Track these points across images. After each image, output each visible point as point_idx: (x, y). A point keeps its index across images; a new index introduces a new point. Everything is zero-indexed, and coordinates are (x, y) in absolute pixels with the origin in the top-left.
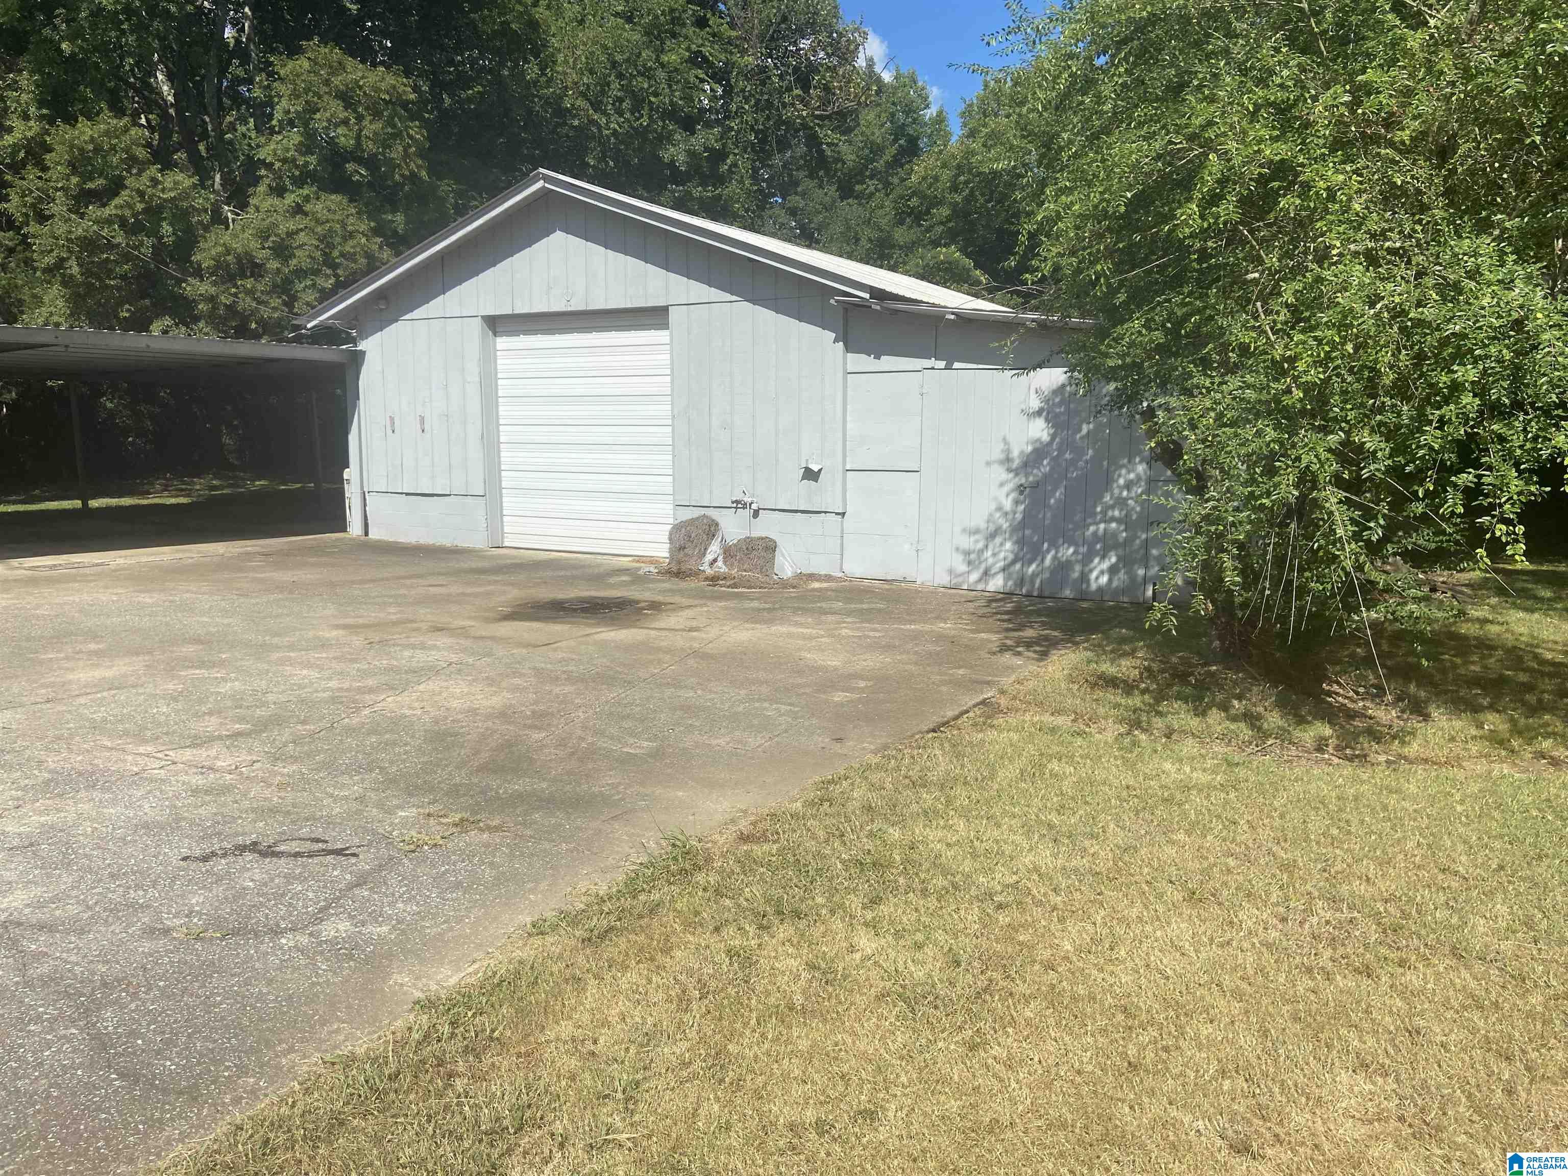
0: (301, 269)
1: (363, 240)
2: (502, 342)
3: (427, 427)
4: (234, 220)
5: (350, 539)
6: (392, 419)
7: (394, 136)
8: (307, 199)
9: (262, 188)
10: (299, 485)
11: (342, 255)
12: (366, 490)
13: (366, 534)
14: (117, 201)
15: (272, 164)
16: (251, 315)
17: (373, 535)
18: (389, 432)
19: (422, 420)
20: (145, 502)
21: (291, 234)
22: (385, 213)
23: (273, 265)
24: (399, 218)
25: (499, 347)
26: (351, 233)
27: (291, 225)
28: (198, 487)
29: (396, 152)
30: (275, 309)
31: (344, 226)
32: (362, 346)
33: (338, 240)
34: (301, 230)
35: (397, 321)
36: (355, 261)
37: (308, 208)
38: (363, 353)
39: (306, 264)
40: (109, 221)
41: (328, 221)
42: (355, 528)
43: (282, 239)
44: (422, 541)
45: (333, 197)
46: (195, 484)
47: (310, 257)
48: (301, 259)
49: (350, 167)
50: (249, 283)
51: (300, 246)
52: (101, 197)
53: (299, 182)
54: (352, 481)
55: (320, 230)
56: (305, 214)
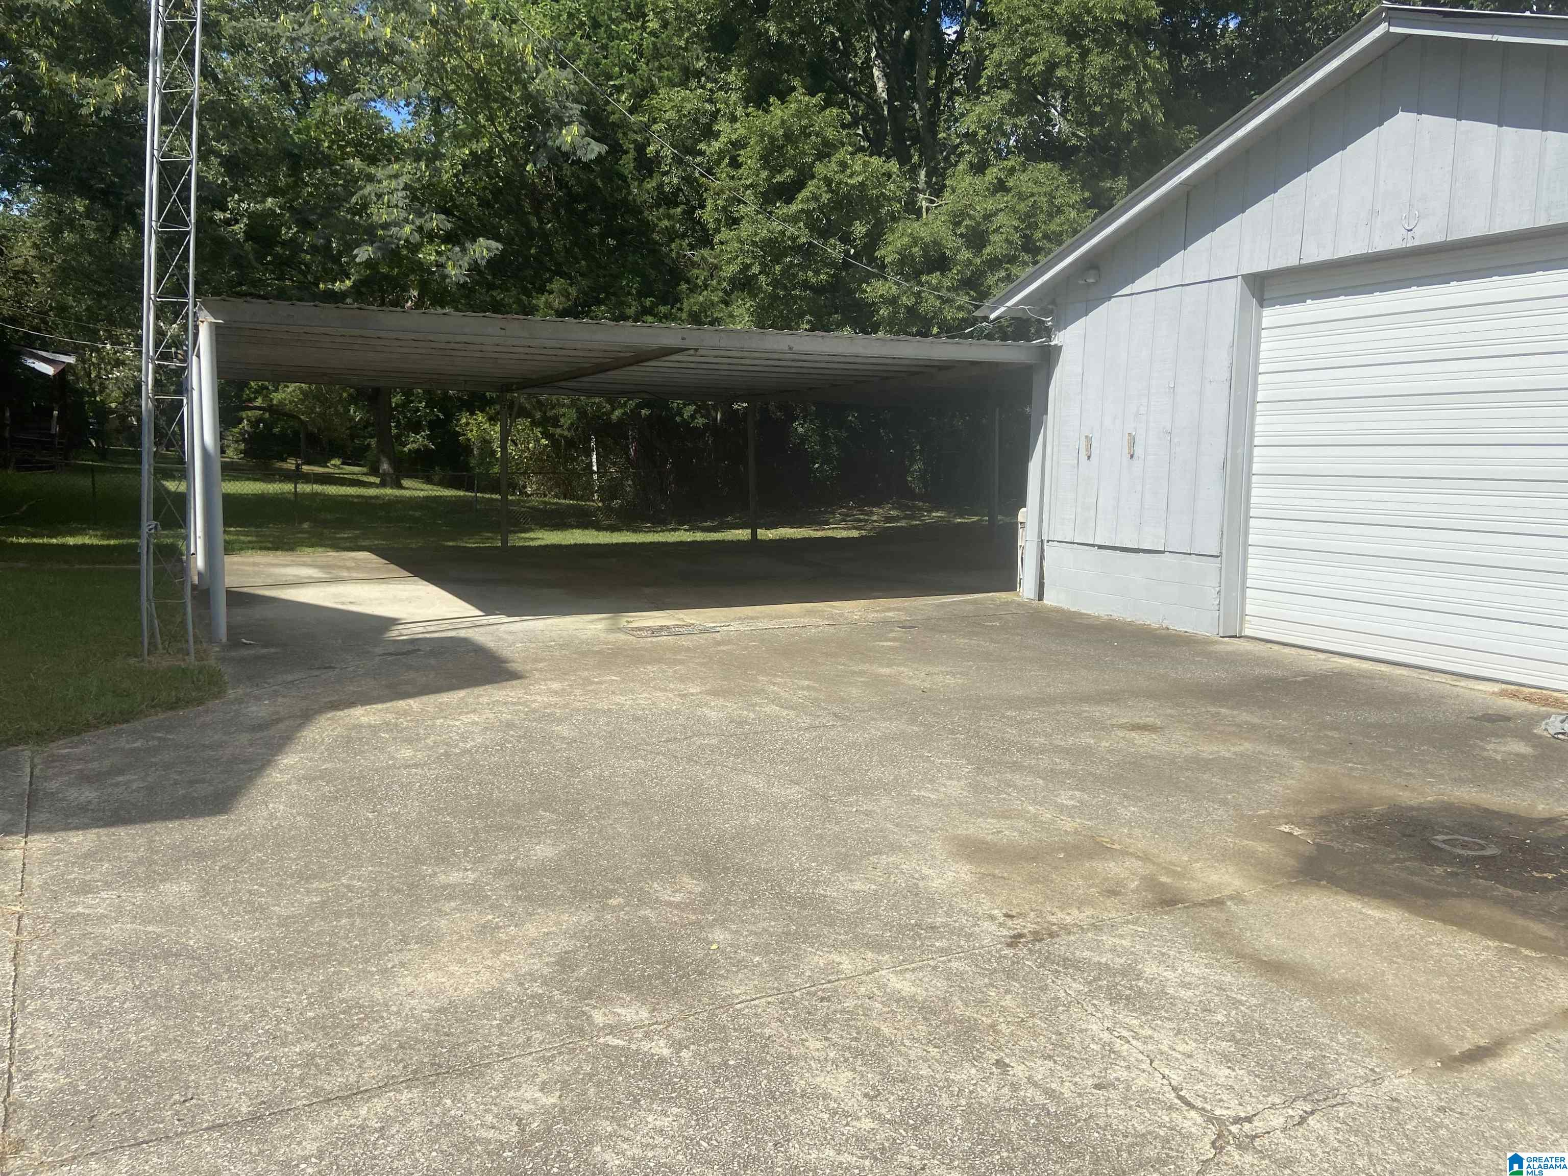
0: (996, 257)
1: (1073, 214)
2: (1272, 316)
3: (1139, 451)
4: (928, 209)
5: (1019, 605)
6: (1089, 440)
7: (1127, 69)
8: (1012, 171)
9: (962, 167)
10: (975, 519)
11: (1046, 236)
12: (1045, 538)
13: (1041, 596)
14: (805, 193)
15: (975, 134)
16: (933, 318)
17: (1050, 600)
18: (1083, 456)
19: (1132, 441)
20: (819, 534)
21: (988, 217)
22: (1103, 180)
23: (965, 254)
25: (1265, 323)
26: (1059, 207)
27: (990, 205)
28: (875, 518)
29: (1127, 91)
30: (960, 308)
31: (1051, 197)
32: (1058, 339)
33: (1042, 217)
34: (1002, 210)
35: (1109, 299)
37: (1011, 182)
38: (1058, 349)
39: (1002, 250)
40: (793, 219)
41: (1033, 195)
42: (1027, 588)
43: (978, 224)
44: (1115, 616)
45: (1042, 166)
46: (872, 513)
47: (1007, 240)
48: (996, 245)
50: (934, 278)
51: (997, 230)
52: (787, 192)
54: (1028, 525)
55: (1022, 207)
56: (1007, 190)
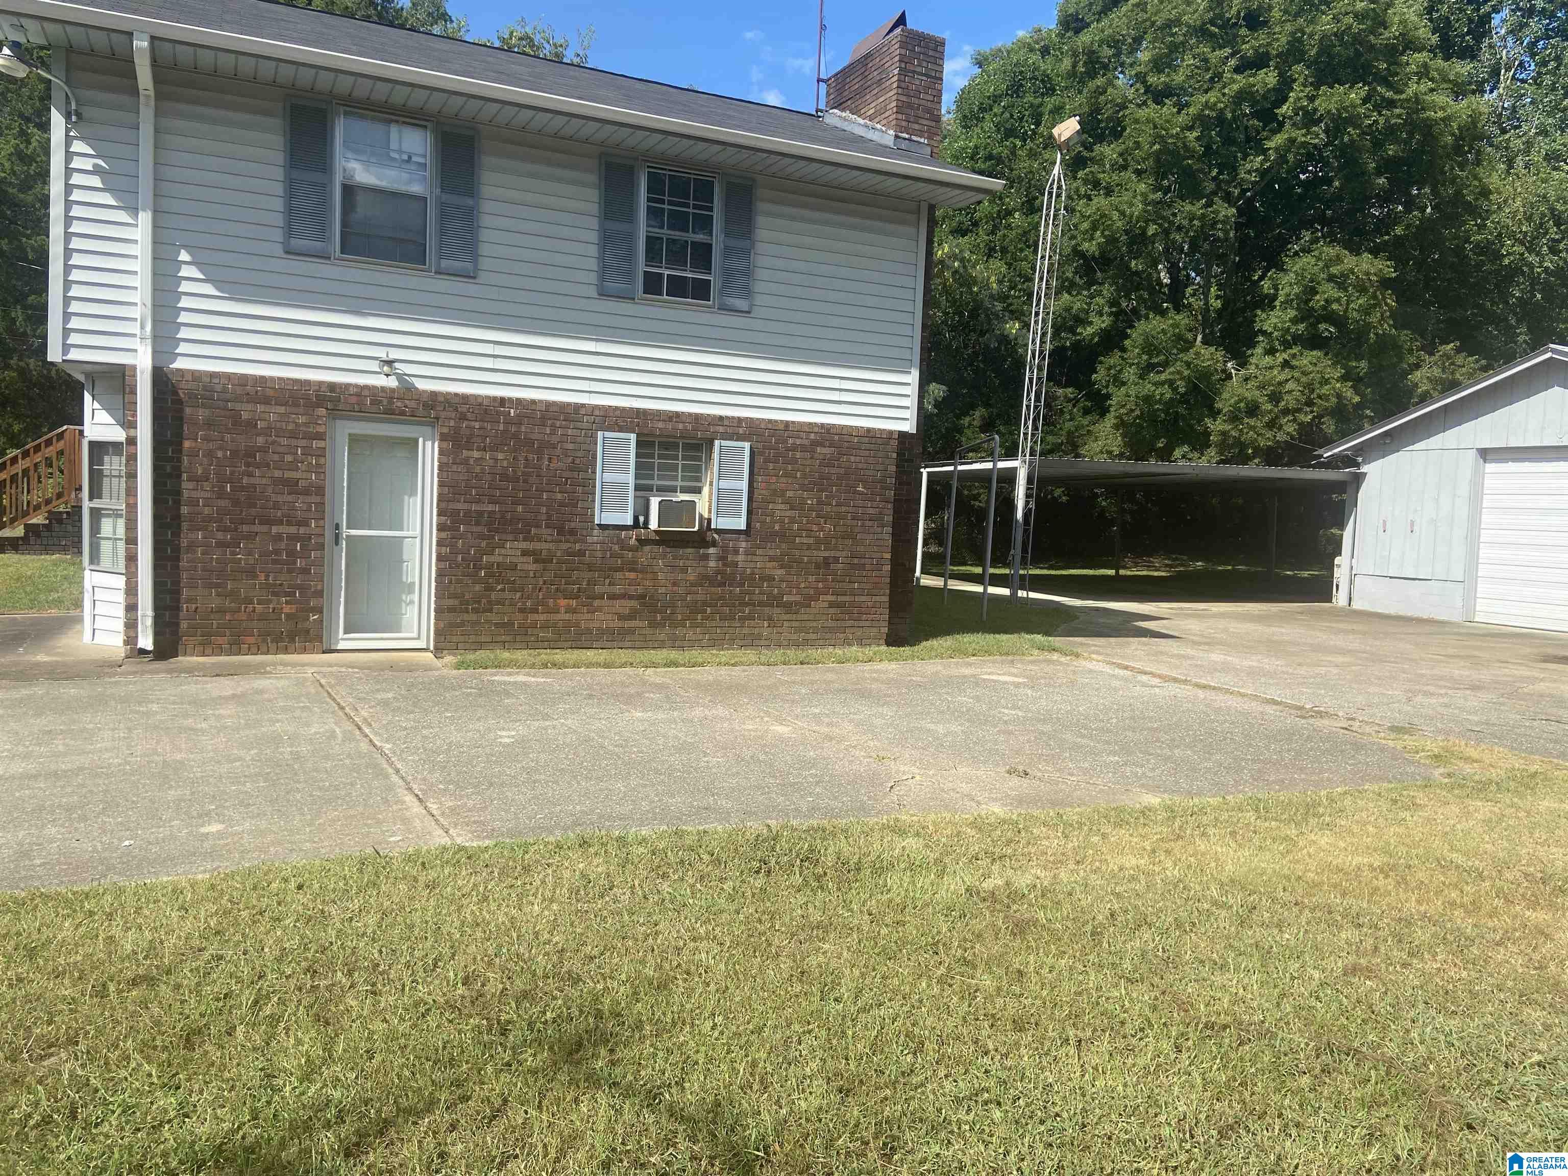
1: (1336, 384)
2: (1492, 467)
3: (1415, 528)
4: (1236, 375)
5: (1335, 608)
7: (1375, 306)
8: (1294, 356)
9: (1259, 350)
11: (1320, 397)
12: (1353, 572)
13: (1350, 605)
15: (1268, 332)
17: (1356, 605)
18: (1381, 531)
19: (1412, 523)
21: (1281, 384)
22: (1351, 361)
23: (1269, 407)
24: (1363, 364)
25: (1487, 471)
26: (1327, 380)
27: (1282, 377)
29: (1374, 319)
31: (1322, 374)
32: (1364, 469)
34: (1290, 380)
35: (1398, 451)
36: (1327, 400)
37: (1294, 363)
38: (1364, 475)
39: (1292, 405)
40: (1162, 384)
41: (1310, 372)
42: (1340, 598)
43: (1275, 388)
45: (1314, 353)
48: (1289, 401)
49: (1322, 326)
50: (1252, 421)
51: (1290, 392)
52: (1160, 368)
53: (1287, 345)
54: (1342, 566)
55: (1304, 379)
56: (1292, 368)
